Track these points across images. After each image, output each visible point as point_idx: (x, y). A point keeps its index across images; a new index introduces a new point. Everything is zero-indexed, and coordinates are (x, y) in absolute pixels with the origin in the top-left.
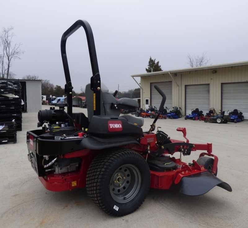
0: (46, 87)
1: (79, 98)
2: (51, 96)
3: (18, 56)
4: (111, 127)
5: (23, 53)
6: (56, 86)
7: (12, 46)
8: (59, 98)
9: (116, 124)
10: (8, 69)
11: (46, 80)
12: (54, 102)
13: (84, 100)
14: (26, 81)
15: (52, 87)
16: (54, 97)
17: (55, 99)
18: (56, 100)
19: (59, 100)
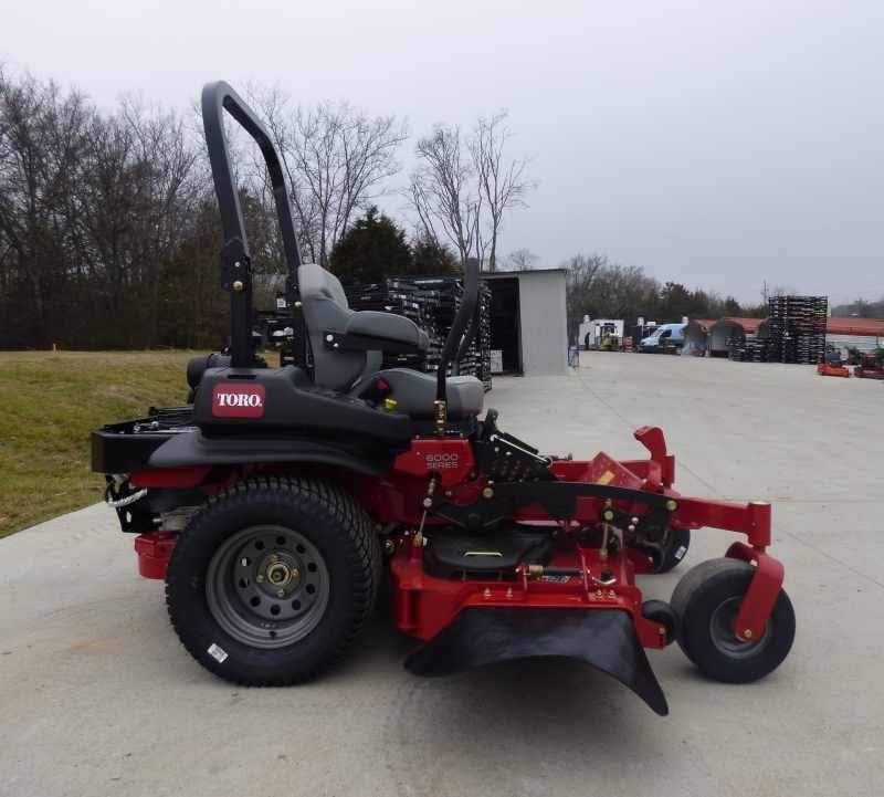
0: (634, 289)
1: (735, 324)
2: (641, 322)
3: (523, 200)
4: (222, 404)
5: (536, 186)
6: (667, 284)
7: (504, 168)
8: (665, 327)
9: (241, 396)
10: (494, 239)
11: (632, 268)
12: (651, 341)
13: (752, 332)
14: (519, 277)
15: (653, 290)
16: (651, 324)
17: (653, 330)
18: (656, 333)
19: (668, 333)
